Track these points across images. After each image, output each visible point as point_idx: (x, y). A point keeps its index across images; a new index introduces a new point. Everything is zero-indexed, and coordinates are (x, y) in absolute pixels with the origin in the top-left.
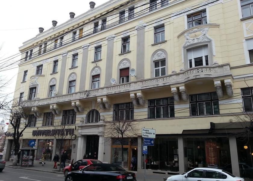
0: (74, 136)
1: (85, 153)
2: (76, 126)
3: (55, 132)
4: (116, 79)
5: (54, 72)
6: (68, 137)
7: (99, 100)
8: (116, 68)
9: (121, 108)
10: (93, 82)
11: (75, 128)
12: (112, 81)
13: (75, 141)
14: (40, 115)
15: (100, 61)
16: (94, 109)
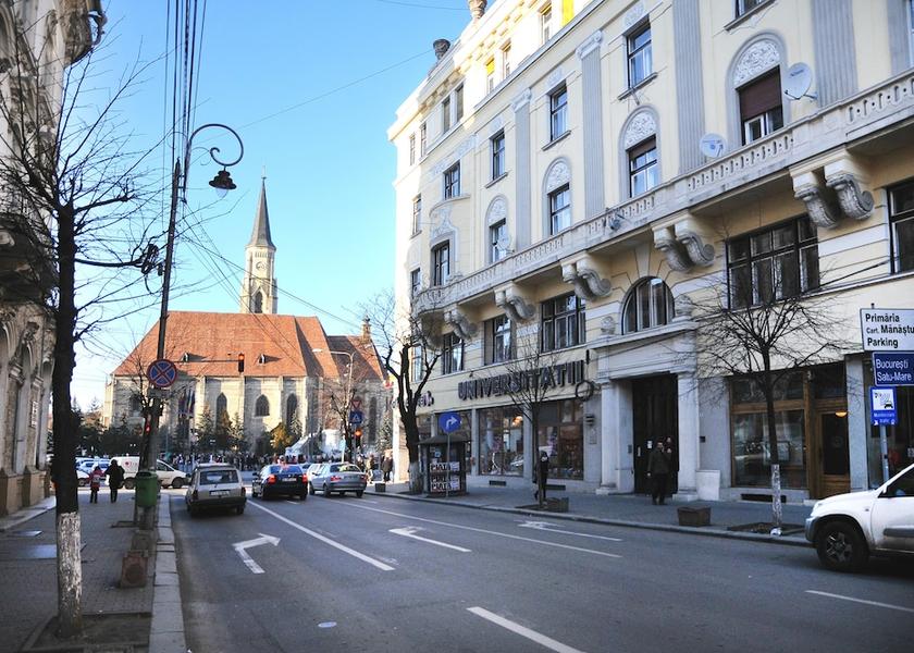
0: (584, 387)
1: (632, 443)
2: (588, 352)
3: (521, 381)
4: (724, 135)
5: (497, 175)
6: (568, 392)
7: (661, 235)
8: (722, 88)
9: (759, 249)
10: (632, 173)
11: (584, 359)
12: (708, 146)
13: (589, 402)
14: (473, 329)
15: (650, 80)
16: (646, 275)
